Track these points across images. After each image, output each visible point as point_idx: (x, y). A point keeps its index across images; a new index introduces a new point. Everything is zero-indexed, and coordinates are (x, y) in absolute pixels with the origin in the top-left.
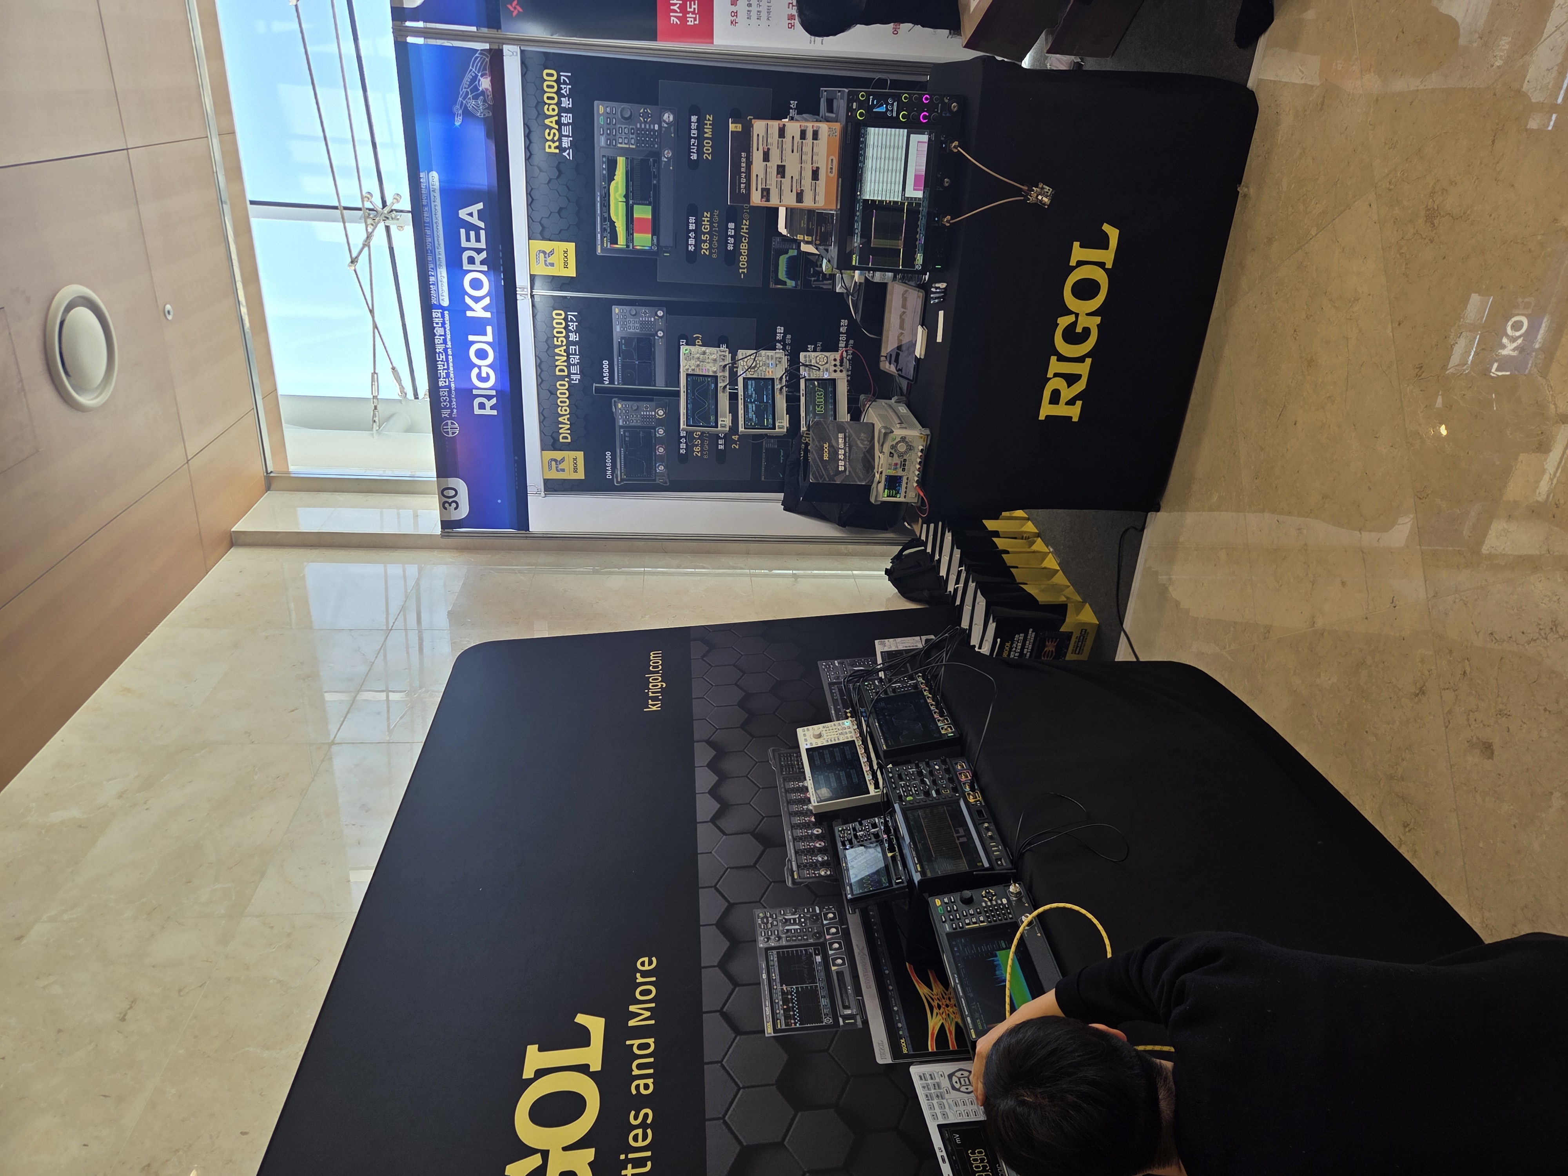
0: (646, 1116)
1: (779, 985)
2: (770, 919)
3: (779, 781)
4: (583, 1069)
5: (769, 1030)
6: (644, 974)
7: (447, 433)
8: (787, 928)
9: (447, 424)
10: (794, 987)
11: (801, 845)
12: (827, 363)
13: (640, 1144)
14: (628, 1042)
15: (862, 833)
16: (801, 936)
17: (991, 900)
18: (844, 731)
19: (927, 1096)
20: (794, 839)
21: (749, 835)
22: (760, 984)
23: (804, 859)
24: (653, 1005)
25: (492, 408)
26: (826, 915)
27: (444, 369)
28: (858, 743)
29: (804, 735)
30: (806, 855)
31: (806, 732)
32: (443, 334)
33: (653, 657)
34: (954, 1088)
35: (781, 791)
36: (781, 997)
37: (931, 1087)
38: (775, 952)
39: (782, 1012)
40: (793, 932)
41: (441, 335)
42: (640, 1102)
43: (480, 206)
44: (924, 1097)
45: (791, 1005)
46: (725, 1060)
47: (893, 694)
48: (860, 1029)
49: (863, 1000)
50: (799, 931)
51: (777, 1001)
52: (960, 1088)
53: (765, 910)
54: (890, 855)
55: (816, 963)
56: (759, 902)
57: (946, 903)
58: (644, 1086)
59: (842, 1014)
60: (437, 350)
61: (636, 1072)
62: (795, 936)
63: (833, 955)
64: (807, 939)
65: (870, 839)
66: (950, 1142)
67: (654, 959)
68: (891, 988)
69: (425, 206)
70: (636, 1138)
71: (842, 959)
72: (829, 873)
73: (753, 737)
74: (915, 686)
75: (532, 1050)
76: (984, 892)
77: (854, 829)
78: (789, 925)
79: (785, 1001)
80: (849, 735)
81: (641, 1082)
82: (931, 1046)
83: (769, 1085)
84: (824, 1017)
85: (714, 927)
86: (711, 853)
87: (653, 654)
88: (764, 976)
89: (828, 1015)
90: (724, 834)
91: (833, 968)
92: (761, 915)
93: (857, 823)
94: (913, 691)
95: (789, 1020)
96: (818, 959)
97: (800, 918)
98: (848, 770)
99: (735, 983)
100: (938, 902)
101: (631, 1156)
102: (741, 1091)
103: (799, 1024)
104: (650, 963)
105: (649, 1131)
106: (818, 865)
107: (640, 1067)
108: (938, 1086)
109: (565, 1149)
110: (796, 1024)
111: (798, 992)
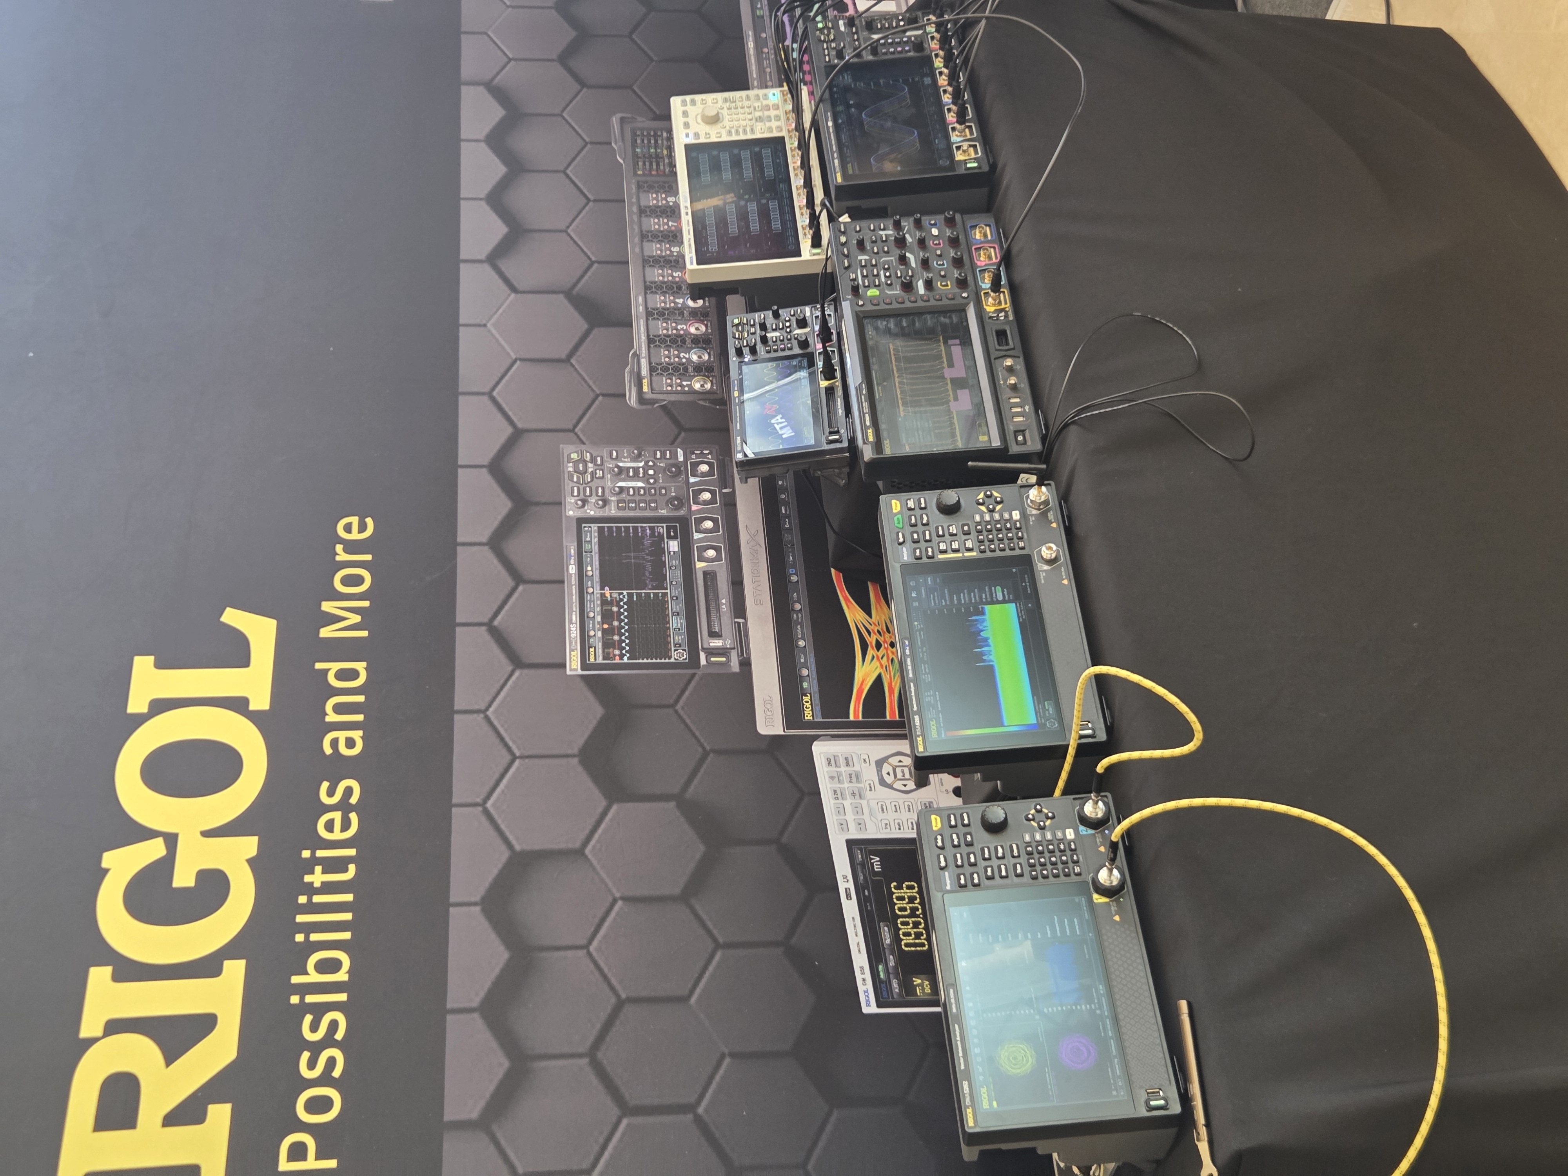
0: (349, 791)
1: (597, 587)
2: (590, 465)
3: (629, 188)
4: (238, 705)
5: (574, 665)
6: (352, 547)
8: (621, 484)
10: (625, 592)
11: (662, 328)
13: (337, 835)
14: (319, 666)
15: (777, 334)
16: (645, 501)
17: (992, 511)
18: (767, 113)
19: (835, 792)
20: (649, 314)
21: (561, 297)
22: (563, 582)
23: (665, 356)
24: (366, 604)
26: (695, 465)
28: (791, 144)
29: (685, 114)
30: (668, 348)
31: (689, 108)
35: (630, 210)
36: (599, 609)
37: (845, 777)
38: (594, 527)
39: (599, 634)
40: (631, 493)
42: (339, 767)
44: (831, 793)
45: (616, 623)
46: (491, 709)
47: (870, 58)
48: (735, 674)
49: (746, 624)
50: (642, 492)
51: (591, 615)
52: (894, 782)
53: (583, 447)
54: (824, 384)
55: (669, 553)
56: (572, 431)
57: (910, 509)
58: (346, 741)
59: (706, 646)
61: (332, 717)
62: (634, 501)
63: (700, 540)
64: (656, 509)
65: (791, 349)
66: (863, 865)
67: (369, 521)
68: (798, 607)
70: (329, 826)
71: (717, 549)
72: (708, 386)
73: (582, 84)
74: (919, 45)
75: (143, 665)
76: (981, 496)
77: (763, 327)
78: (624, 480)
79: (607, 616)
80: (774, 124)
81: (342, 735)
82: (855, 712)
83: (567, 756)
84: (673, 649)
85: (484, 470)
86: (485, 325)
88: (573, 569)
89: (680, 645)
90: (513, 289)
91: (700, 565)
92: (574, 456)
93: (770, 313)
94: (911, 54)
95: (611, 650)
96: (674, 546)
97: (646, 468)
98: (764, 201)
99: (518, 579)
100: (896, 505)
101: (320, 853)
102: (517, 763)
103: (629, 658)
104: (362, 528)
105: (353, 816)
106: (690, 369)
107: (339, 709)
108: (856, 777)
109: (206, 834)
110: (622, 656)
111: (630, 602)
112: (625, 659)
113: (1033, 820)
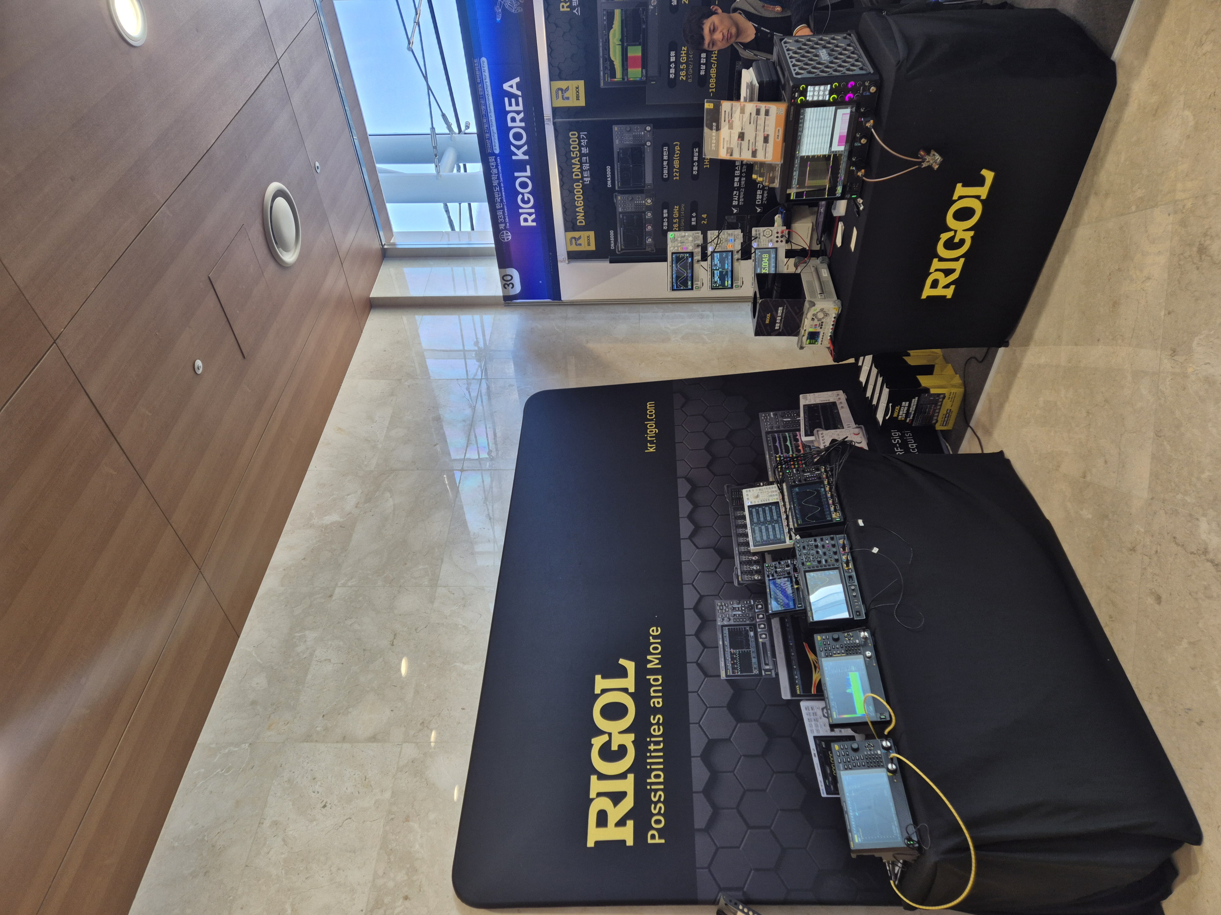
0: (659, 719)
1: (729, 649)
2: (724, 607)
3: (731, 509)
4: (625, 690)
5: (723, 675)
6: (655, 637)
7: (504, 239)
8: (734, 613)
9: (503, 234)
10: (738, 650)
11: (744, 558)
12: (771, 235)
13: (657, 733)
14: (648, 677)
15: (780, 569)
16: (742, 619)
17: (849, 640)
18: (773, 494)
19: (809, 719)
20: (739, 554)
21: (712, 549)
22: (718, 647)
23: (746, 568)
24: (660, 656)
25: (533, 221)
26: (757, 606)
27: (499, 197)
28: (781, 504)
29: (747, 495)
30: (746, 565)
31: (748, 493)
32: (497, 173)
33: (650, 407)
34: (824, 716)
35: (732, 517)
36: (730, 656)
37: (812, 714)
38: (727, 628)
39: (730, 665)
40: (737, 616)
41: (496, 174)
42: (655, 711)
43: (517, 80)
44: (807, 720)
45: (735, 661)
46: (699, 691)
47: (804, 482)
48: (774, 678)
49: (776, 661)
50: (741, 615)
51: (728, 658)
53: (722, 601)
54: (796, 587)
55: (751, 636)
56: (718, 595)
57: (824, 639)
58: (657, 702)
59: (764, 668)
60: (494, 185)
61: (653, 694)
62: (738, 619)
63: (760, 632)
64: (745, 621)
65: (785, 575)
66: (819, 745)
67: (659, 629)
68: (793, 654)
69: (479, 83)
70: (654, 730)
71: (766, 635)
72: (760, 578)
73: (715, 475)
74: (819, 477)
75: (598, 677)
76: (846, 634)
77: (776, 568)
78: (735, 612)
79: (733, 659)
80: (776, 497)
81: (656, 700)
82: (813, 691)
83: (723, 707)
84: (754, 669)
85: (692, 610)
86: (689, 561)
87: (649, 404)
88: (721, 643)
89: (756, 668)
90: (697, 548)
91: (760, 640)
92: (719, 604)
93: (777, 563)
94: (817, 480)
96: (752, 634)
97: (742, 607)
98: (773, 524)
99: (705, 647)
100: (819, 638)
101: (653, 739)
102: (708, 709)
104: (657, 631)
105: (661, 727)
106: (754, 572)
107: (655, 691)
108: (815, 714)
109: (620, 733)
110: (738, 672)
111: (739, 654)
112: (739, 674)
113: (867, 747)
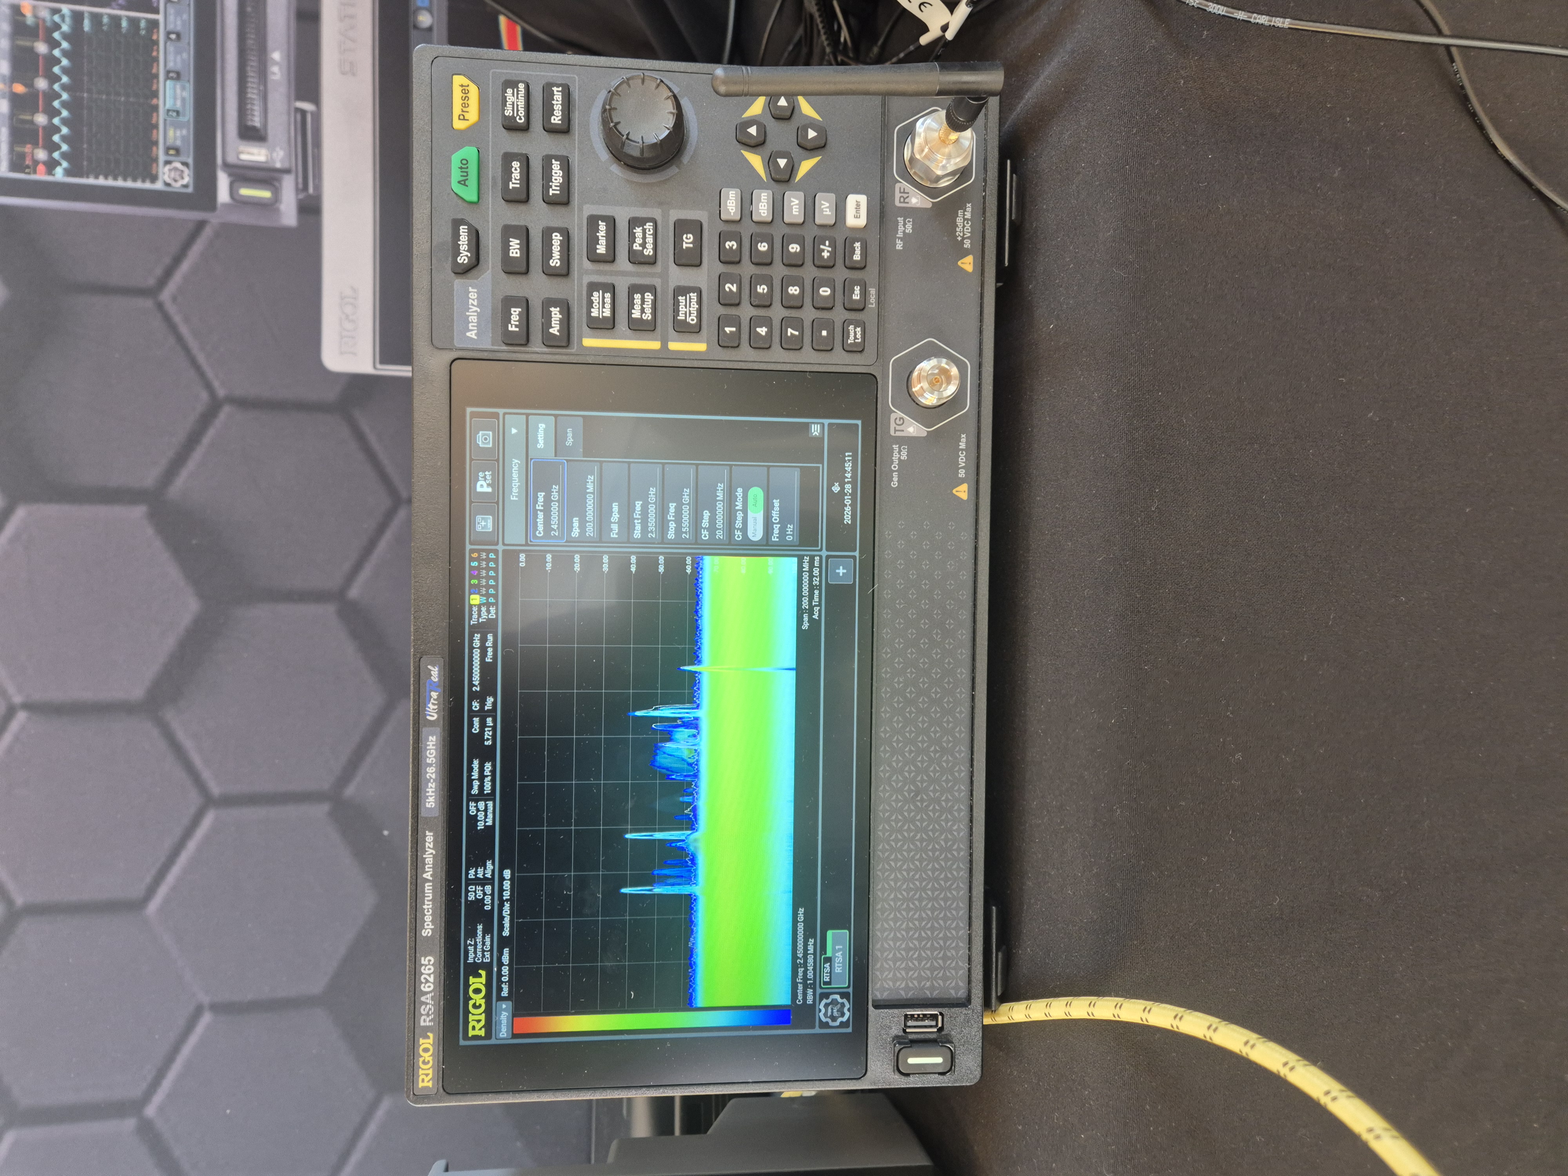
39: (4, 106)
45: (41, 84)
48: (286, 231)
49: (317, 117)
79: (21, 64)
84: (162, 158)
89: (178, 151)
95: (28, 148)
103: (68, 172)
110: (51, 165)
111: (76, 36)
112: (59, 174)
